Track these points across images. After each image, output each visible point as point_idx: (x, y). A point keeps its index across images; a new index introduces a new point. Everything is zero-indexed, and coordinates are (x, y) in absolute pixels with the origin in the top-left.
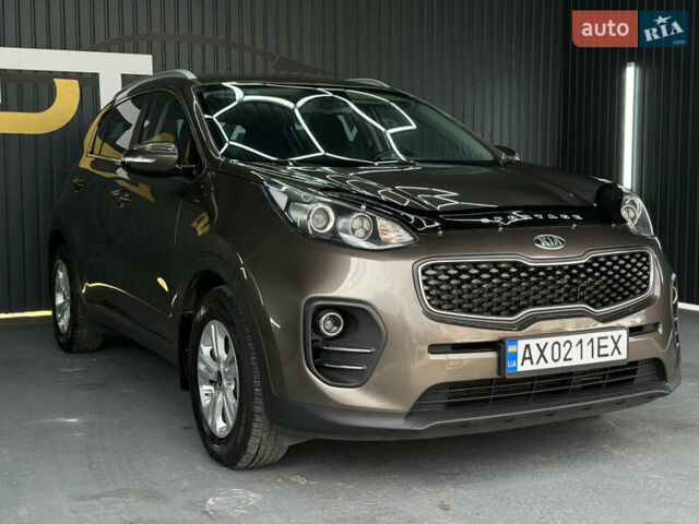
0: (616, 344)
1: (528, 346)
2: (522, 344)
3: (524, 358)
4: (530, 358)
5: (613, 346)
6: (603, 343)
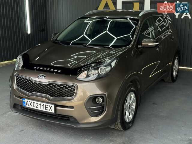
0: (51, 108)
1: (27, 101)
2: (26, 100)
3: (27, 104)
4: (28, 104)
5: (50, 108)
6: (47, 106)
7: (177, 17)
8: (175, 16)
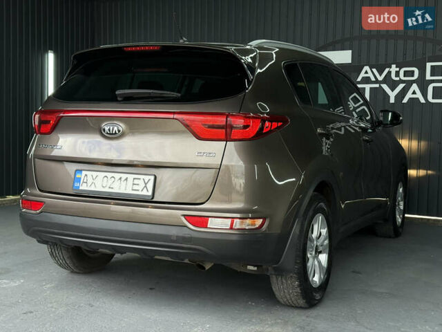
7: (392, 100)
8: (389, 97)
